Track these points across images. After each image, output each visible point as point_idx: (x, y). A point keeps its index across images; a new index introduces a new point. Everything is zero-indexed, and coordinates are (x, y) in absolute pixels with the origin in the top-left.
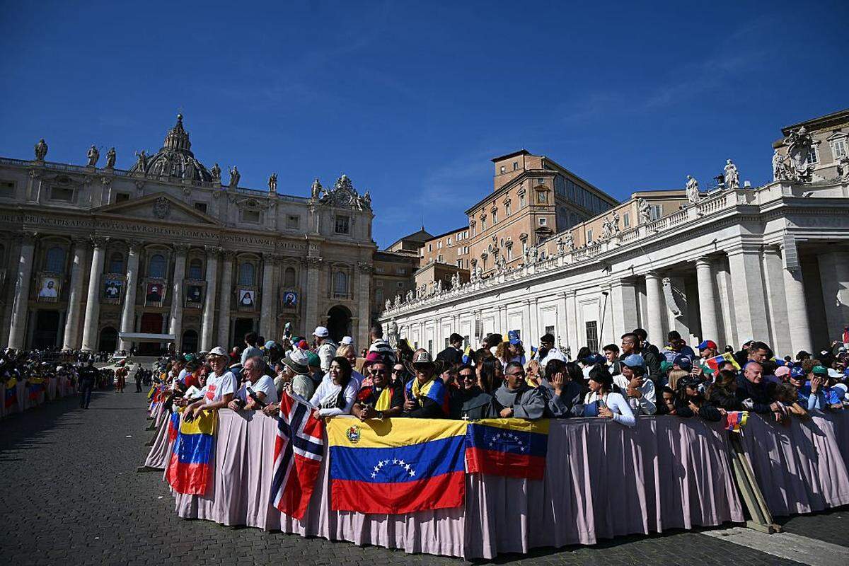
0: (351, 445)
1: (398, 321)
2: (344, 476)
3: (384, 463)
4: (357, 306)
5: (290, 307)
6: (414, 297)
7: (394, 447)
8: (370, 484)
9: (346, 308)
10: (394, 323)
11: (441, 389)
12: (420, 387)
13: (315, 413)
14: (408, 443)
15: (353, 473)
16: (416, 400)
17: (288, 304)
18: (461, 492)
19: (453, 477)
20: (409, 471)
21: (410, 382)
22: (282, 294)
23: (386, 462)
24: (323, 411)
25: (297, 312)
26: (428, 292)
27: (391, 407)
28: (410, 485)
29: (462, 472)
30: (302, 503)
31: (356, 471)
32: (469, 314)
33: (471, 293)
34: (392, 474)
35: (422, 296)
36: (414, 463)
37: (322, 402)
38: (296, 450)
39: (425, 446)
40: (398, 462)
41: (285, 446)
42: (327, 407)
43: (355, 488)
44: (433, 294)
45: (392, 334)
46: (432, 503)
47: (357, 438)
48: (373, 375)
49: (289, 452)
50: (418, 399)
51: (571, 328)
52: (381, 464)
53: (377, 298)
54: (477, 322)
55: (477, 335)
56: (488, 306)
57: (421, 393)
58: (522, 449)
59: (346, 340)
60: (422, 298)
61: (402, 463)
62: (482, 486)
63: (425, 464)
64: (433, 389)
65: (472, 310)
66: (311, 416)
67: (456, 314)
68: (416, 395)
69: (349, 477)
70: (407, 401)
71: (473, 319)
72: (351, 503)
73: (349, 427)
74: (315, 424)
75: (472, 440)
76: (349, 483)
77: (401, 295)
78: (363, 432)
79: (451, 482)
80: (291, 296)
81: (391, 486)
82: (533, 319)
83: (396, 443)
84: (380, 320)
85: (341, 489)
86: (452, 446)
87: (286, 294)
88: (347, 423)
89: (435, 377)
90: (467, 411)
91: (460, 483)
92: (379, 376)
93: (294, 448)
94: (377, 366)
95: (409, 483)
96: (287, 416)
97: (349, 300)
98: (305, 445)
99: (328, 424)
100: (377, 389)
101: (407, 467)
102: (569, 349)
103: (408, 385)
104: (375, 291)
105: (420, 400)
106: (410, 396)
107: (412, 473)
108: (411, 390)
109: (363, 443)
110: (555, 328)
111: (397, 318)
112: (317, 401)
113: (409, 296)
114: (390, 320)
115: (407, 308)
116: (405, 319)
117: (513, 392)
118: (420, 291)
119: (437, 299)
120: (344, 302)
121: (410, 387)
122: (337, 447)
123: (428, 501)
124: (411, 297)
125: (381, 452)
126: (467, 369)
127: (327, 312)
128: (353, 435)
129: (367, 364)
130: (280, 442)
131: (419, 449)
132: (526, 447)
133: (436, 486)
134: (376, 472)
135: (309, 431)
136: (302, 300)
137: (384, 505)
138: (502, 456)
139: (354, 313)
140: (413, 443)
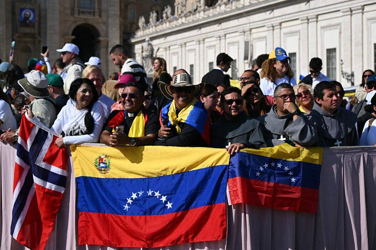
0: (100, 176)
1: (154, 42)
2: (91, 207)
3: (138, 195)
4: (106, 24)
5: (27, 26)
6: (173, 13)
7: (149, 178)
8: (122, 217)
9: (93, 28)
10: (149, 44)
11: (201, 114)
12: (177, 112)
13: (57, 141)
14: (164, 173)
15: (103, 205)
16: (173, 127)
17: (25, 22)
18: (222, 225)
19: (214, 210)
20: (166, 202)
21: (167, 106)
22: (17, 11)
23: (141, 193)
24: (67, 139)
25: (36, 32)
26: (189, 8)
27: (145, 135)
28: (168, 218)
29: (223, 204)
30: (43, 236)
31: (106, 202)
32: (238, 34)
33: (240, 9)
34: (147, 206)
35: (182, 12)
36: (171, 194)
37: (65, 129)
38: (37, 180)
39: (182, 175)
40: (153, 194)
41: (25, 175)
42: (71, 135)
43: (105, 221)
44: (195, 10)
45: (147, 57)
46: (190, 236)
47: (107, 168)
48: (123, 99)
49: (29, 183)
50: (174, 126)
51: (356, 50)
52: (134, 196)
53: (130, 15)
54: (247, 43)
55: (246, 58)
56: (261, 24)
57: (178, 119)
58: (293, 180)
59: (93, 61)
60: (182, 15)
61: (157, 194)
62: (246, 219)
63: (183, 196)
64: (192, 114)
65: (241, 29)
66: (53, 143)
67: (222, 33)
68: (173, 121)
69: (99, 210)
70: (162, 127)
71: (242, 40)
72: (100, 237)
73: (97, 156)
74: (58, 151)
75: (236, 170)
76: (99, 215)
77: (157, 12)
78: (112, 161)
79: (212, 215)
80: (28, 13)
81: (145, 219)
82: (312, 39)
83: (151, 173)
84: (133, 41)
85: (89, 222)
86: (212, 176)
87: (22, 10)
88: (94, 152)
89: (195, 100)
90: (231, 139)
91: (222, 215)
92: (129, 101)
93: (35, 178)
94: (129, 90)
95: (165, 215)
96: (26, 142)
97: (97, 17)
98: (45, 175)
99: (72, 153)
100: (129, 115)
101: (164, 199)
102: (352, 75)
103: (164, 110)
104: (126, 6)
105: (177, 127)
106: (166, 121)
107: (169, 205)
108: (167, 115)
109: (114, 173)
110: (337, 51)
111: (152, 39)
112: (60, 127)
113: (166, 13)
114: (144, 41)
115: (165, 27)
116: (162, 40)
117: (282, 118)
118: (180, 6)
119: (201, 17)
120: (91, 19)
121: (166, 112)
122: (85, 179)
123: (187, 234)
124: (169, 13)
125: (134, 183)
126: (233, 94)
127: (71, 32)
128: (102, 165)
129: (118, 86)
130: (19, 170)
131: (176, 180)
132: (298, 178)
133: (196, 219)
134: (129, 204)
135: (50, 160)
136: (42, 17)
137: (138, 239)
138: (271, 187)
139: (102, 33)
140: (169, 173)
